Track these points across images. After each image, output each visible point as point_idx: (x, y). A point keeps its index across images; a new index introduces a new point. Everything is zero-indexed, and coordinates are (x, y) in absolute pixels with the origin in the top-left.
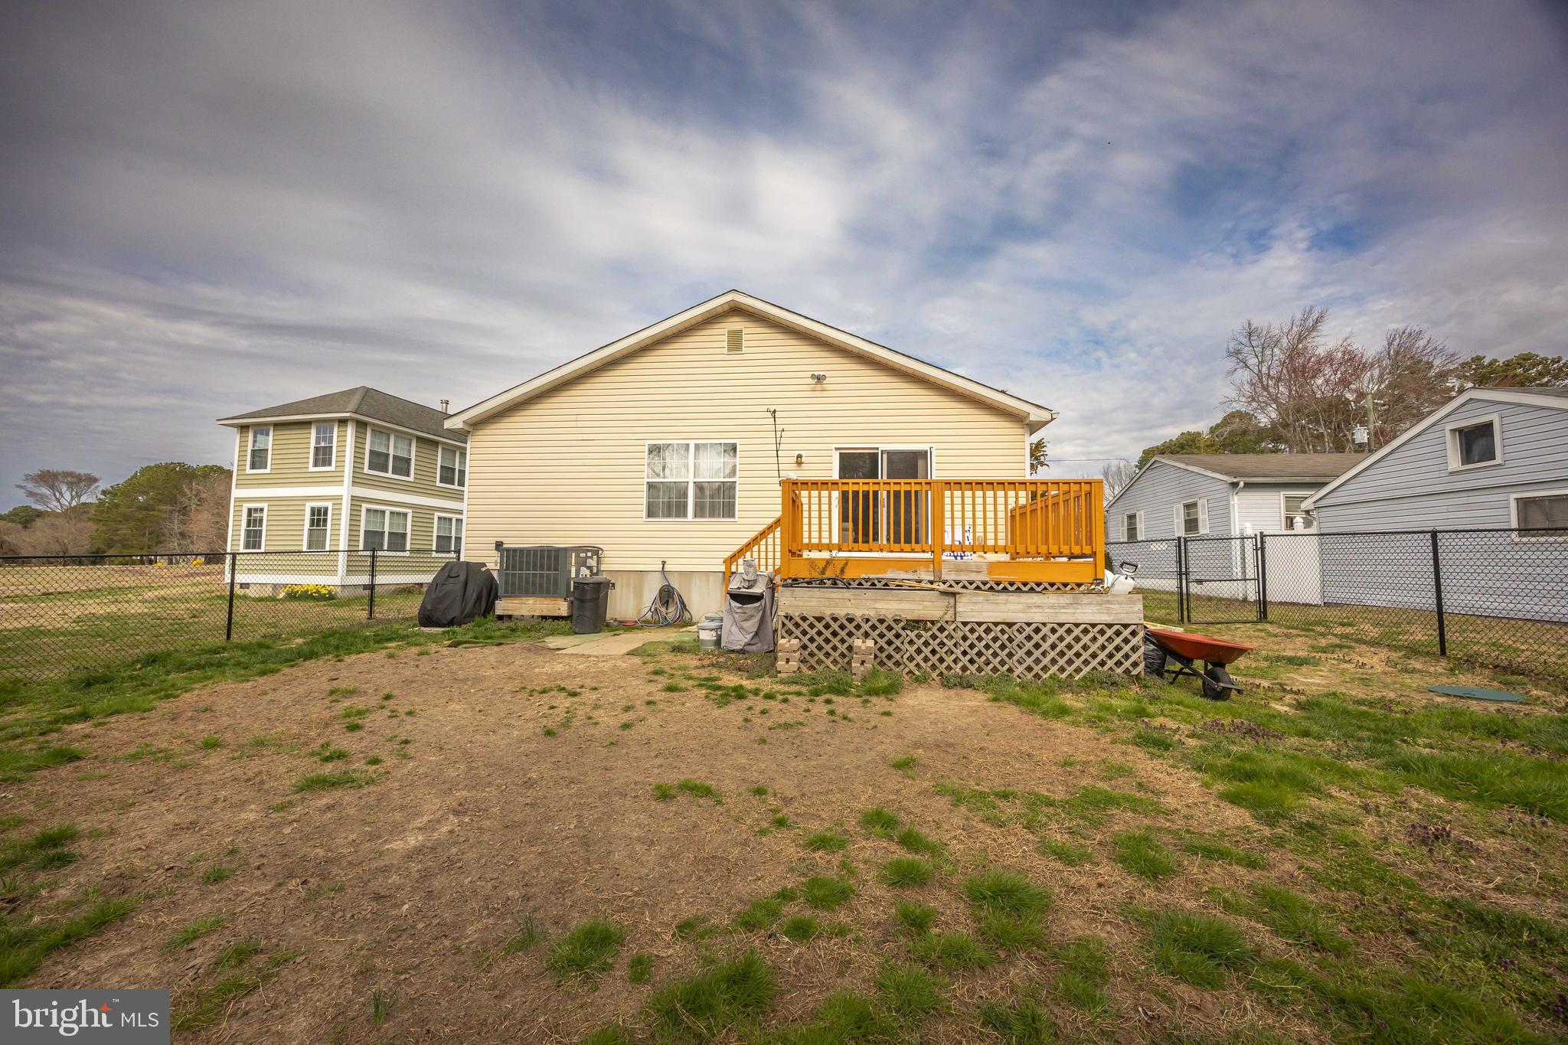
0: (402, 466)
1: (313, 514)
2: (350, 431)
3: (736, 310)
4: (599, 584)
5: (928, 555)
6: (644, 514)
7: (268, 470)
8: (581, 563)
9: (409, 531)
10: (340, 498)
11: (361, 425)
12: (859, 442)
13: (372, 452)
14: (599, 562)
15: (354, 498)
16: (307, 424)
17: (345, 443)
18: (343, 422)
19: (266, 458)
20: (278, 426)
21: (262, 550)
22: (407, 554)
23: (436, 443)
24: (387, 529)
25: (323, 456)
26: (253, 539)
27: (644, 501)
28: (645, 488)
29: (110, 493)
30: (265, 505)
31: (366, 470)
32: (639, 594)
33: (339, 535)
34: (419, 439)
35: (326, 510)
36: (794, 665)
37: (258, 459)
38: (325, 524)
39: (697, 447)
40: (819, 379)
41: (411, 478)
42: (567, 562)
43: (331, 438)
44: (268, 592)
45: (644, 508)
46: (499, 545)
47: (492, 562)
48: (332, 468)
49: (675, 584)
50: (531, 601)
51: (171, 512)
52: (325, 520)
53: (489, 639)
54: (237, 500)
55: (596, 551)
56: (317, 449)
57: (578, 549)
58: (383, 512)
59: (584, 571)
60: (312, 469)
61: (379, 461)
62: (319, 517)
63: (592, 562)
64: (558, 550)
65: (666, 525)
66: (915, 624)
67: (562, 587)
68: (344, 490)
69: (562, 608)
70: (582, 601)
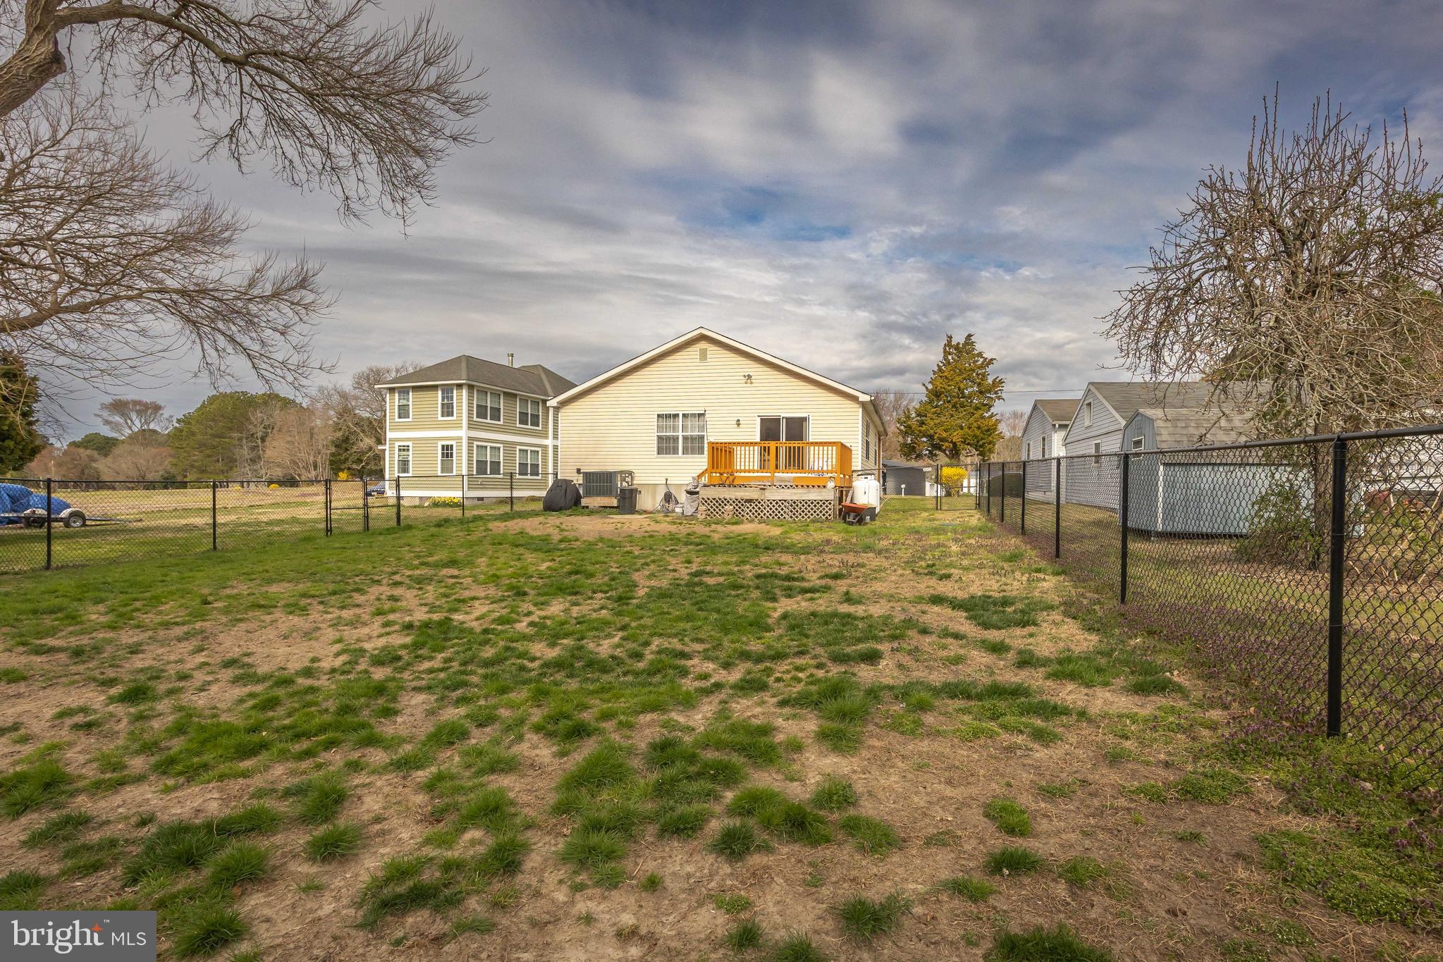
0: (496, 414)
1: (443, 449)
2: (465, 392)
3: (703, 338)
4: (632, 490)
5: (769, 475)
6: (656, 453)
7: (410, 420)
8: (623, 480)
9: (501, 460)
10: (460, 438)
11: (471, 387)
12: (771, 412)
13: (478, 406)
14: (632, 479)
15: (469, 438)
16: (435, 387)
17: (462, 399)
18: (460, 386)
19: (408, 411)
20: (415, 389)
21: (410, 475)
22: (501, 476)
23: (515, 396)
24: (488, 459)
25: (448, 410)
26: (404, 466)
27: (656, 446)
28: (656, 438)
29: (183, 421)
30: (410, 443)
31: (475, 419)
32: (654, 498)
33: (461, 464)
34: (505, 393)
35: (452, 446)
36: (704, 516)
37: (403, 411)
38: (452, 456)
39: (684, 415)
40: (749, 377)
41: (501, 423)
42: (616, 480)
43: (452, 397)
44: (417, 502)
45: (656, 449)
46: (579, 471)
47: (578, 480)
48: (454, 418)
49: (673, 492)
50: (599, 499)
51: (240, 439)
52: (452, 454)
53: (582, 514)
54: (390, 440)
55: (631, 473)
56: (443, 405)
57: (621, 472)
58: (486, 447)
59: (625, 484)
60: (440, 418)
61: (482, 411)
62: (447, 452)
63: (628, 479)
64: (611, 473)
65: (668, 459)
66: (750, 501)
67: (614, 493)
68: (463, 433)
69: (614, 502)
70: (624, 499)
